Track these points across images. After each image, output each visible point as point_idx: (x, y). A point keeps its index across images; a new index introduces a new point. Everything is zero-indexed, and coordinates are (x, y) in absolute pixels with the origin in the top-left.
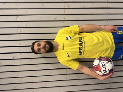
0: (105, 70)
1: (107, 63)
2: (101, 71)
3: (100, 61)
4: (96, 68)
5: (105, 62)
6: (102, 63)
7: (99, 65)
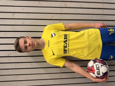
0: (99, 72)
1: (102, 66)
2: (94, 73)
3: (94, 63)
4: (90, 69)
5: (100, 65)
6: (96, 65)
7: (93, 66)
